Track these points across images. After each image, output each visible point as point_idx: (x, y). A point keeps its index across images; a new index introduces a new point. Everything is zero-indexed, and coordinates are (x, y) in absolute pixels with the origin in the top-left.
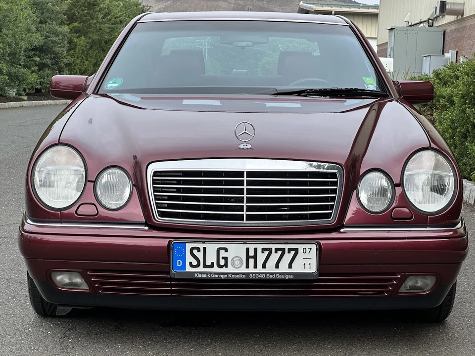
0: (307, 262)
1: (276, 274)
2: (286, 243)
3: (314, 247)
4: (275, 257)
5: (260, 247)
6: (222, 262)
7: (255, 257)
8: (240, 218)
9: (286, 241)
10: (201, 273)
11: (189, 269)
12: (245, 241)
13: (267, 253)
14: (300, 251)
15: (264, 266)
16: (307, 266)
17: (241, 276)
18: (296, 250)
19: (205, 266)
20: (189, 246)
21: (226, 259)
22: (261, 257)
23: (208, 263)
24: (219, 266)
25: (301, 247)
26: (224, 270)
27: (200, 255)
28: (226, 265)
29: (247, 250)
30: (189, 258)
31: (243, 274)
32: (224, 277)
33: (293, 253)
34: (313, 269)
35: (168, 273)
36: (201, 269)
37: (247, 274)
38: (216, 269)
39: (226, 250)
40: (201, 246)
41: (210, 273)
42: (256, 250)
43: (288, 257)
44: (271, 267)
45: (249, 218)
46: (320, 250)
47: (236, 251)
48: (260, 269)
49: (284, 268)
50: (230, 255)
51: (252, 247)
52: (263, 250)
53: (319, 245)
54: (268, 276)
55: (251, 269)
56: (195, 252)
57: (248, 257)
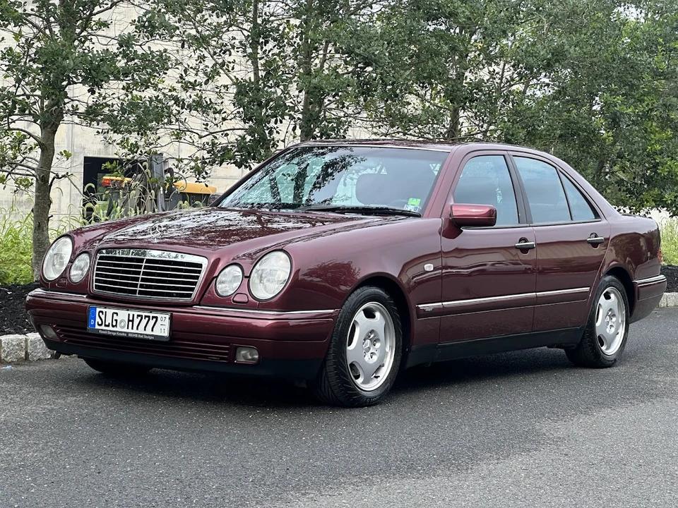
0: (163, 327)
1: (144, 334)
2: (151, 312)
3: (168, 316)
4: (144, 321)
5: (136, 313)
6: (114, 324)
7: (133, 321)
8: (134, 292)
9: (151, 311)
10: (102, 330)
11: (97, 327)
12: (128, 309)
13: (140, 318)
14: (159, 319)
15: (137, 329)
16: (163, 330)
17: (123, 334)
18: (156, 318)
19: (106, 326)
20: (98, 310)
21: (116, 320)
22: (136, 321)
23: (107, 324)
24: (113, 326)
25: (159, 316)
26: (115, 329)
27: (103, 317)
28: (116, 326)
29: (129, 315)
30: (98, 319)
31: (125, 332)
32: (114, 334)
33: (154, 319)
34: (166, 334)
35: (86, 329)
36: (103, 327)
37: (127, 333)
38: (111, 328)
39: (117, 314)
40: (104, 310)
41: (107, 331)
42: (133, 315)
43: (151, 323)
44: (141, 330)
45: (141, 292)
46: (171, 318)
47: (123, 315)
48: (135, 331)
49: (149, 331)
50: (119, 318)
51: (131, 313)
52: (138, 316)
53: (172, 314)
54: (140, 336)
55: (130, 330)
56: (101, 314)
57: (129, 321)
